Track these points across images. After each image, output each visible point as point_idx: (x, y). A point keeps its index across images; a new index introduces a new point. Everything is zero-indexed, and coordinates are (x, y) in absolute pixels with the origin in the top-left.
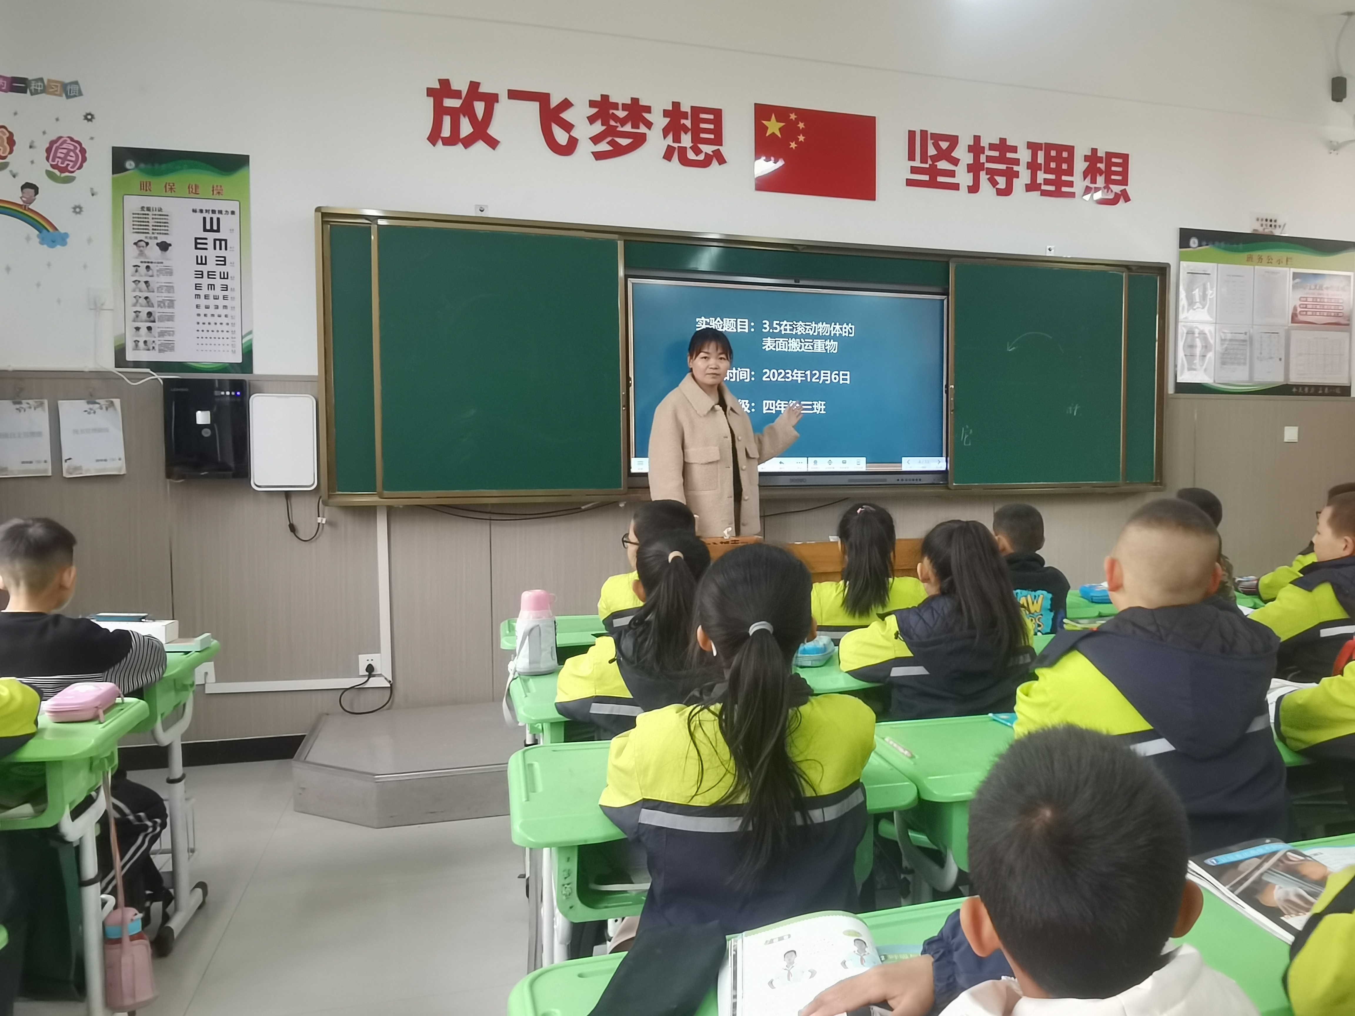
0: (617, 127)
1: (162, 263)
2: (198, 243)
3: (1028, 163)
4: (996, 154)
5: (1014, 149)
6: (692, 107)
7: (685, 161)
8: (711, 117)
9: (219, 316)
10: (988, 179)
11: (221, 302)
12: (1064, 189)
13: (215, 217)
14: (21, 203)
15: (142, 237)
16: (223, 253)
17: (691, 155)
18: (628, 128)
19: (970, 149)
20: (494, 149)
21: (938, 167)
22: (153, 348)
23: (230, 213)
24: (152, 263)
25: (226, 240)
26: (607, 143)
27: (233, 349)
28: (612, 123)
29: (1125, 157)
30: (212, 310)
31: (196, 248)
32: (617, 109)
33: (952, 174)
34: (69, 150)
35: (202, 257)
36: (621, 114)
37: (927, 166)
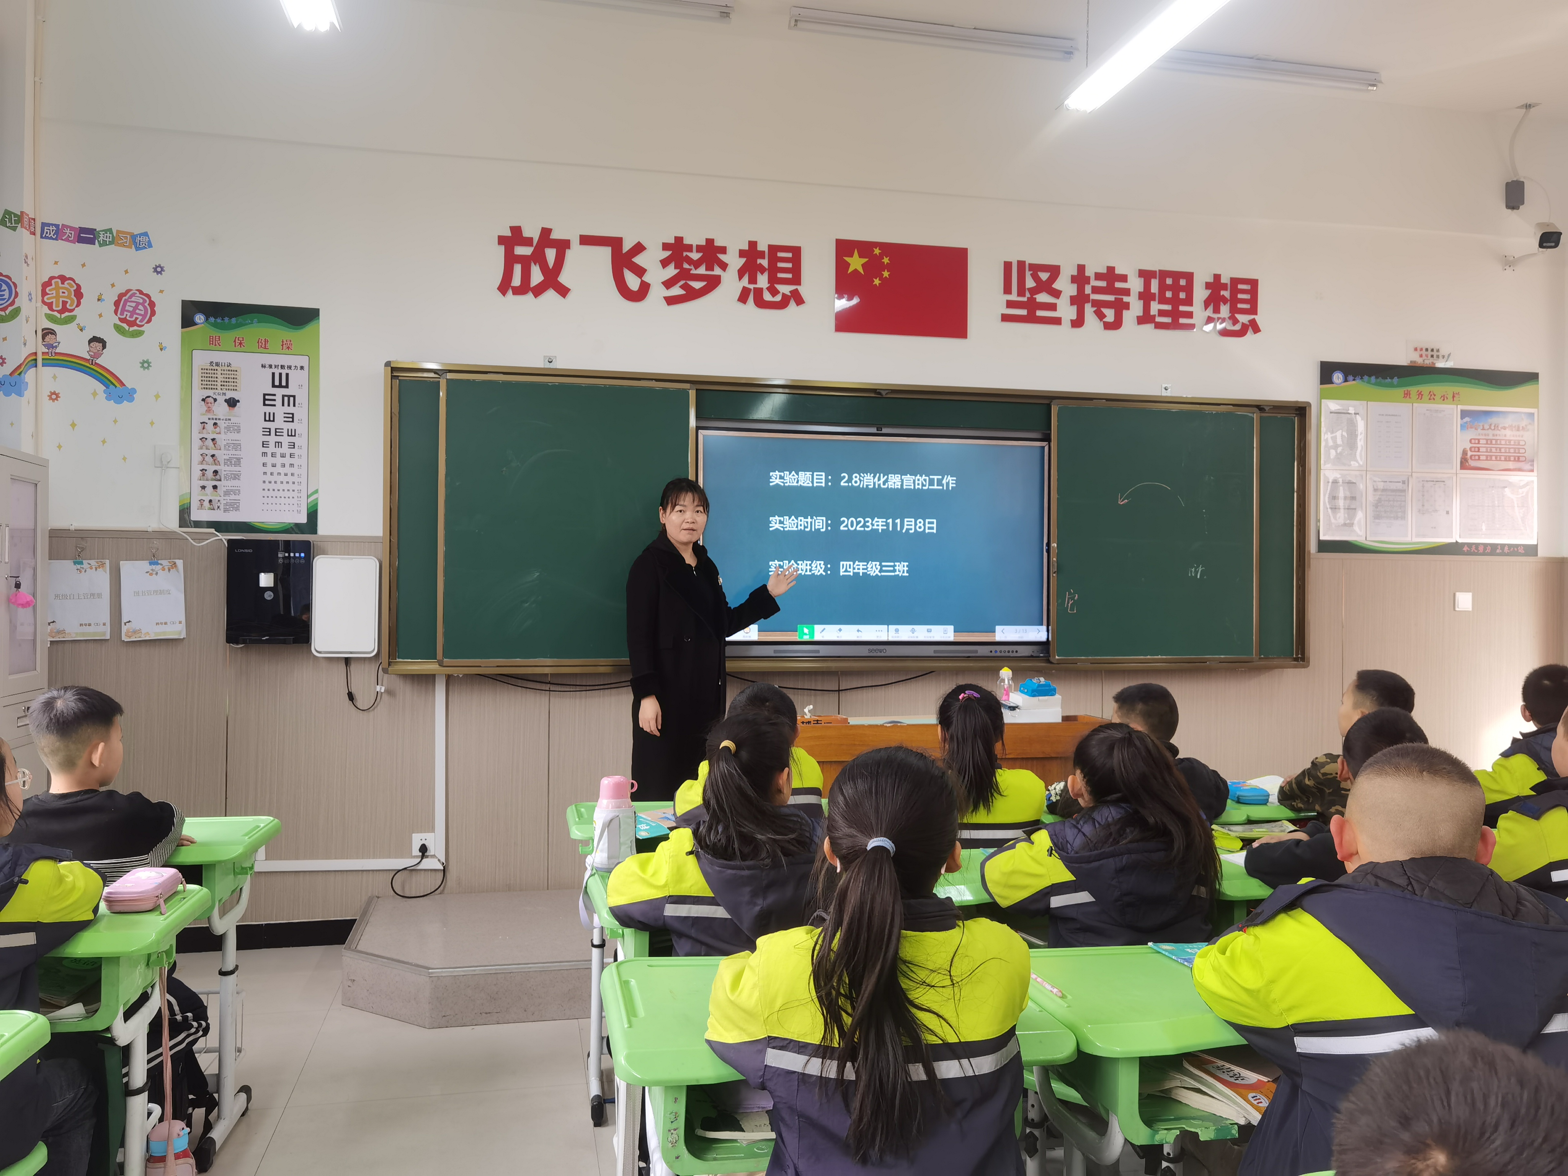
0: (691, 269)
1: (230, 420)
2: (267, 399)
3: (1140, 293)
4: (1103, 284)
5: (1124, 278)
6: (769, 246)
7: (761, 303)
8: (790, 255)
9: (286, 475)
10: (1095, 312)
11: (287, 460)
12: (1182, 321)
13: (284, 372)
14: (89, 357)
15: (210, 393)
16: (291, 409)
17: (767, 297)
18: (702, 270)
19: (1074, 279)
20: (564, 297)
21: (1037, 301)
22: (218, 507)
23: (299, 368)
24: (219, 419)
25: (294, 397)
26: (680, 287)
27: (299, 509)
28: (686, 266)
29: (1254, 283)
30: (279, 469)
31: (265, 404)
32: (691, 251)
33: (1053, 307)
34: (138, 304)
35: (270, 413)
36: (695, 256)
37: (1025, 299)
